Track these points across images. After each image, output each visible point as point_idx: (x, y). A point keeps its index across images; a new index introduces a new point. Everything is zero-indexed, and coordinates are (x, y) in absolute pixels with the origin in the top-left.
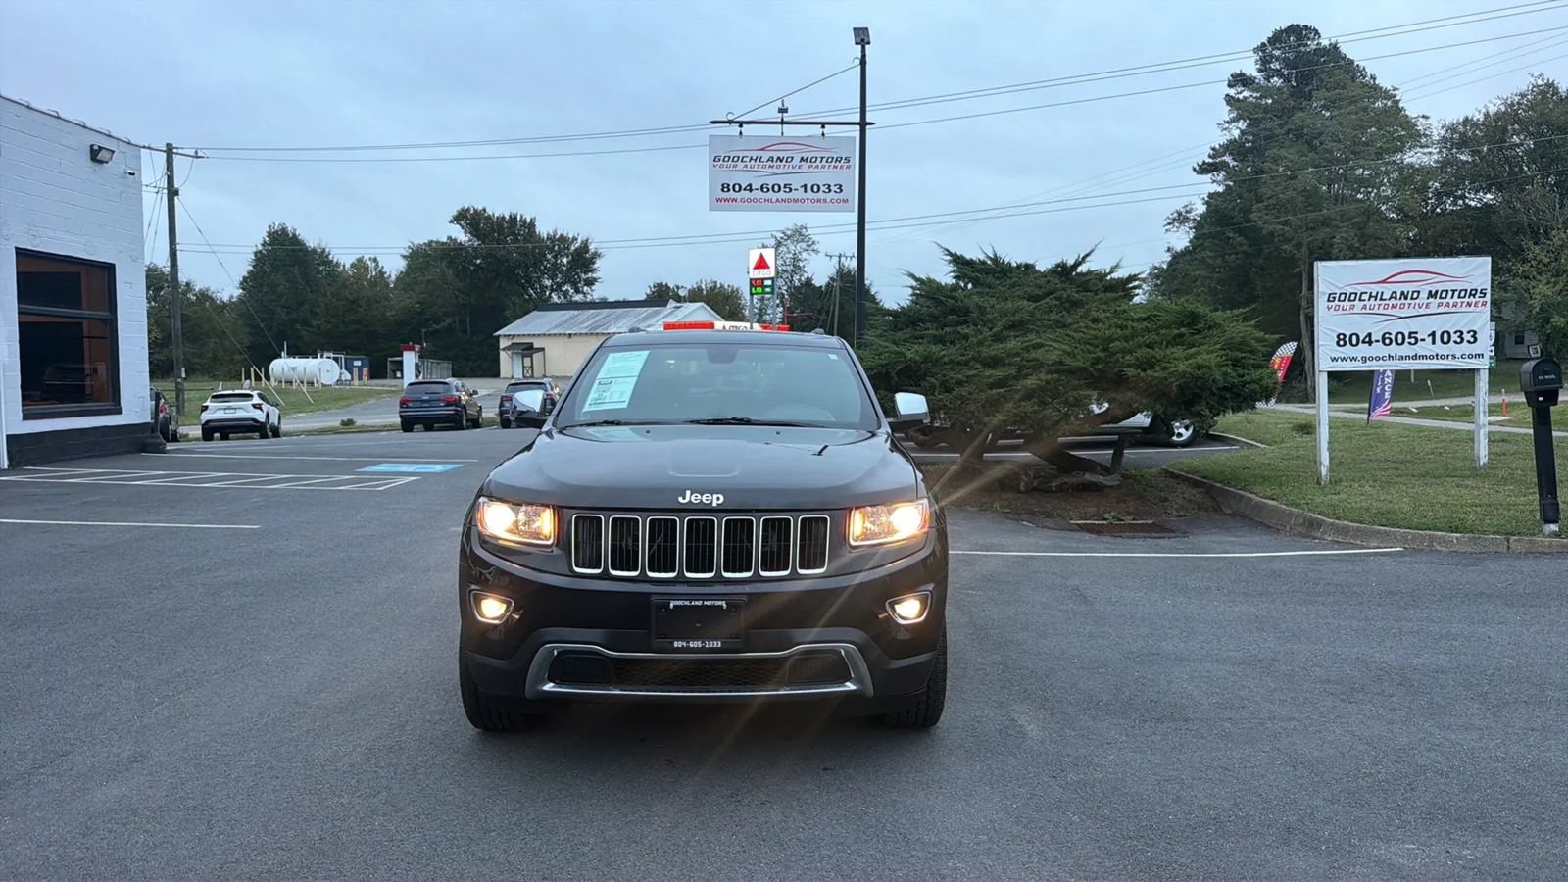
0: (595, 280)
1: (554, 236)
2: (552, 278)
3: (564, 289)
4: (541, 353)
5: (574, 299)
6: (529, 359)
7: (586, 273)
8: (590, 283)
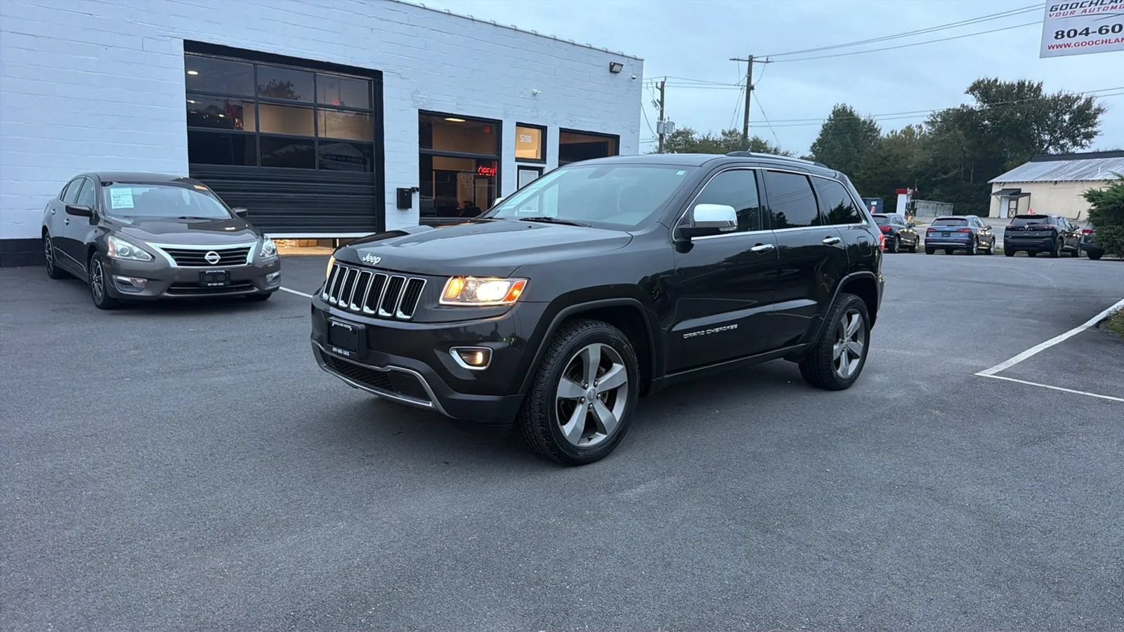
0: (1095, 133)
1: (1059, 97)
2: (1052, 133)
3: (1061, 142)
4: (1027, 198)
5: (1070, 151)
6: (1015, 202)
7: (1086, 127)
8: (1089, 136)
